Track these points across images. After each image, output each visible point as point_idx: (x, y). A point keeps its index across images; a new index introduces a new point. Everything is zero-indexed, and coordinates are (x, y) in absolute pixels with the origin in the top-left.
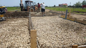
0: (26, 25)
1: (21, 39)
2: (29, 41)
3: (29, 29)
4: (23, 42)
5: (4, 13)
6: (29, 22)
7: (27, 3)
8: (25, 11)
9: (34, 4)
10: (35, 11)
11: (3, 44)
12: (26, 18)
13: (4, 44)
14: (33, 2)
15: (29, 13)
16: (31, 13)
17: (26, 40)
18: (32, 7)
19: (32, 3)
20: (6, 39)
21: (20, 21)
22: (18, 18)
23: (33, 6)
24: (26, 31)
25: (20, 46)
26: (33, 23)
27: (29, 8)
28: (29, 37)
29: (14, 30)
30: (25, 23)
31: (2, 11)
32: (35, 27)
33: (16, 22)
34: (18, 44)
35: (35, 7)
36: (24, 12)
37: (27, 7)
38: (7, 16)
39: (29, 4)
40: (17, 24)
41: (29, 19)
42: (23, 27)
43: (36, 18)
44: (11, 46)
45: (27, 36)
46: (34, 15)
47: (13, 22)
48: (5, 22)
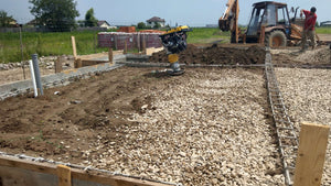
0: (255, 100)
1: (240, 151)
2: (272, 166)
3: (267, 117)
4: (248, 162)
5: (181, 48)
6: (266, 86)
7: (262, 11)
8: (250, 45)
9: (292, 15)
11: (182, 153)
12: (253, 69)
13: (184, 154)
14: (286, 6)
15: (265, 52)
16: (274, 51)
17: (262, 159)
18: (281, 27)
19: (280, 11)
20: (189, 139)
21: (230, 81)
22: (222, 68)
23: (283, 23)
24: (256, 120)
25: (240, 176)
26: (285, 93)
27: (268, 30)
28: (272, 148)
29: (212, 111)
30: (251, 91)
31: (175, 43)
32: (294, 114)
33: (218, 84)
34: (232, 166)
36: (246, 46)
37: (258, 27)
39: (269, 17)
40: (220, 92)
41: (265, 77)
42: (244, 103)
43: (298, 72)
45: (263, 144)
46: (287, 63)
47: (207, 83)
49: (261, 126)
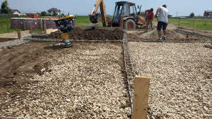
0: (116, 62)
1: (105, 95)
2: (124, 102)
3: (123, 72)
4: (110, 101)
6: (123, 53)
7: (121, 7)
8: (114, 28)
9: (138, 10)
10: (137, 28)
11: (67, 100)
12: (116, 43)
13: (69, 100)
14: (134, 4)
15: (123, 32)
16: (129, 32)
17: (118, 98)
18: (132, 17)
19: (131, 7)
20: (73, 90)
21: (101, 50)
22: (97, 42)
23: (133, 15)
24: (116, 74)
25: (104, 111)
26: (133, 57)
27: (125, 19)
28: (124, 91)
29: (89, 70)
30: (114, 57)
32: (138, 69)
33: (94, 53)
34: (99, 105)
35: (138, 18)
36: (112, 28)
37: (119, 17)
38: (75, 37)
39: (125, 10)
40: (95, 58)
41: (122, 48)
42: (110, 64)
43: (141, 44)
44: (84, 106)
45: (120, 89)
46: (135, 39)
47: (88, 52)
48: (70, 50)
49: (119, 78)
